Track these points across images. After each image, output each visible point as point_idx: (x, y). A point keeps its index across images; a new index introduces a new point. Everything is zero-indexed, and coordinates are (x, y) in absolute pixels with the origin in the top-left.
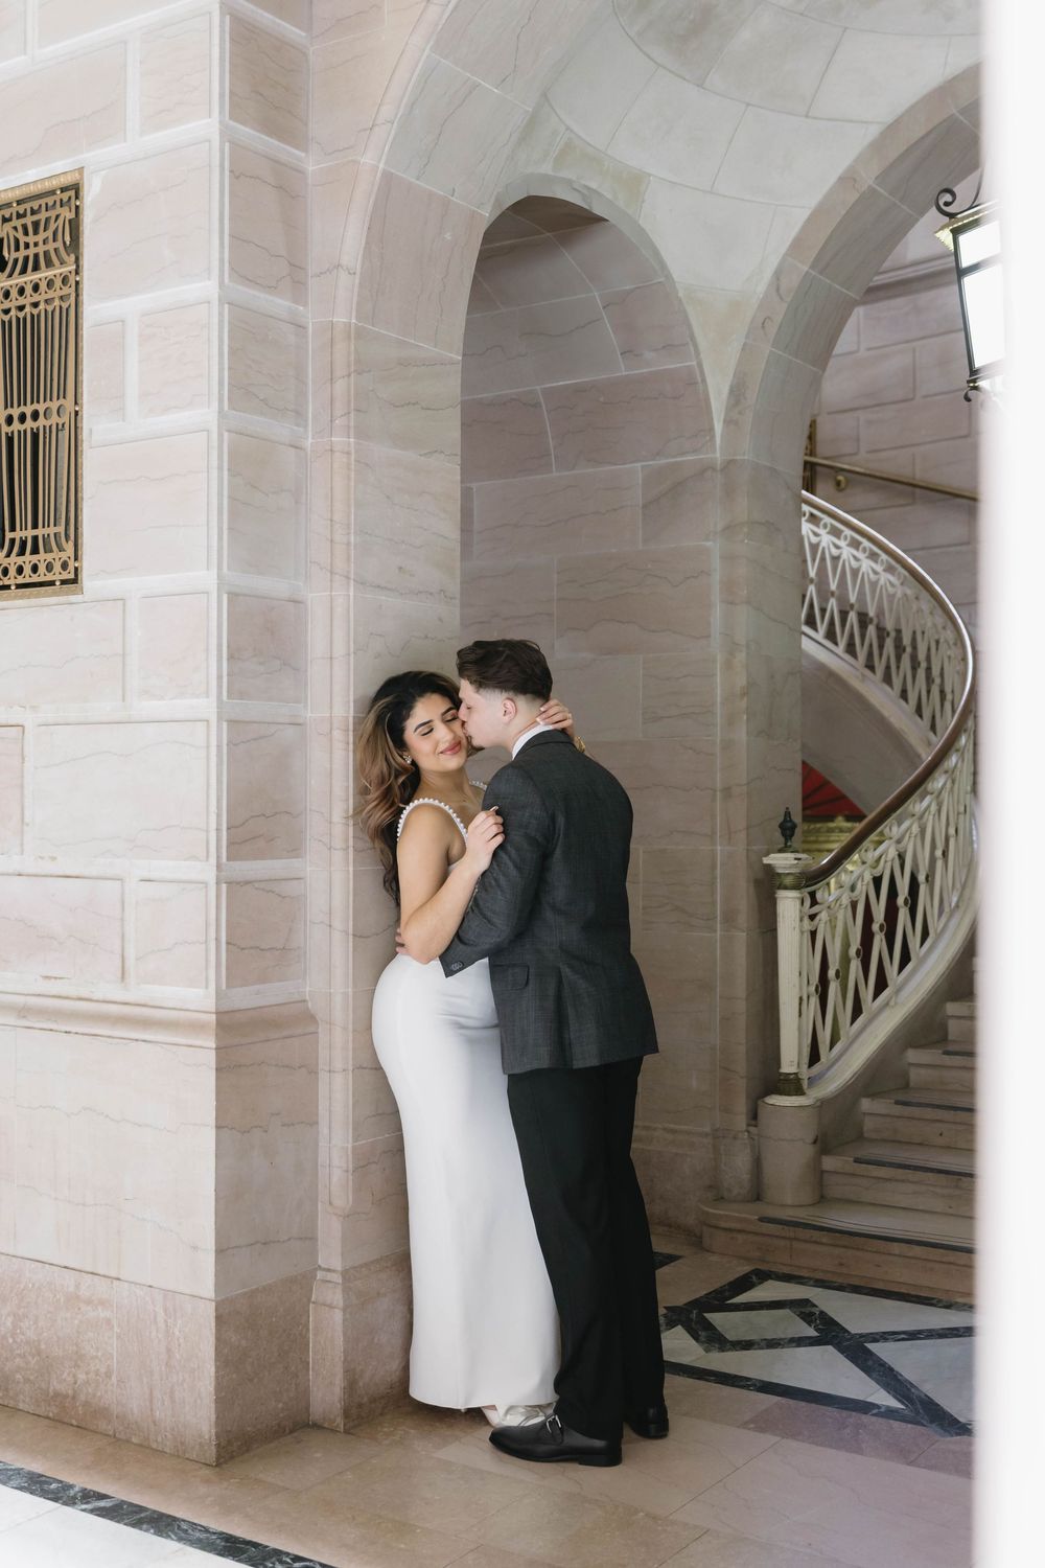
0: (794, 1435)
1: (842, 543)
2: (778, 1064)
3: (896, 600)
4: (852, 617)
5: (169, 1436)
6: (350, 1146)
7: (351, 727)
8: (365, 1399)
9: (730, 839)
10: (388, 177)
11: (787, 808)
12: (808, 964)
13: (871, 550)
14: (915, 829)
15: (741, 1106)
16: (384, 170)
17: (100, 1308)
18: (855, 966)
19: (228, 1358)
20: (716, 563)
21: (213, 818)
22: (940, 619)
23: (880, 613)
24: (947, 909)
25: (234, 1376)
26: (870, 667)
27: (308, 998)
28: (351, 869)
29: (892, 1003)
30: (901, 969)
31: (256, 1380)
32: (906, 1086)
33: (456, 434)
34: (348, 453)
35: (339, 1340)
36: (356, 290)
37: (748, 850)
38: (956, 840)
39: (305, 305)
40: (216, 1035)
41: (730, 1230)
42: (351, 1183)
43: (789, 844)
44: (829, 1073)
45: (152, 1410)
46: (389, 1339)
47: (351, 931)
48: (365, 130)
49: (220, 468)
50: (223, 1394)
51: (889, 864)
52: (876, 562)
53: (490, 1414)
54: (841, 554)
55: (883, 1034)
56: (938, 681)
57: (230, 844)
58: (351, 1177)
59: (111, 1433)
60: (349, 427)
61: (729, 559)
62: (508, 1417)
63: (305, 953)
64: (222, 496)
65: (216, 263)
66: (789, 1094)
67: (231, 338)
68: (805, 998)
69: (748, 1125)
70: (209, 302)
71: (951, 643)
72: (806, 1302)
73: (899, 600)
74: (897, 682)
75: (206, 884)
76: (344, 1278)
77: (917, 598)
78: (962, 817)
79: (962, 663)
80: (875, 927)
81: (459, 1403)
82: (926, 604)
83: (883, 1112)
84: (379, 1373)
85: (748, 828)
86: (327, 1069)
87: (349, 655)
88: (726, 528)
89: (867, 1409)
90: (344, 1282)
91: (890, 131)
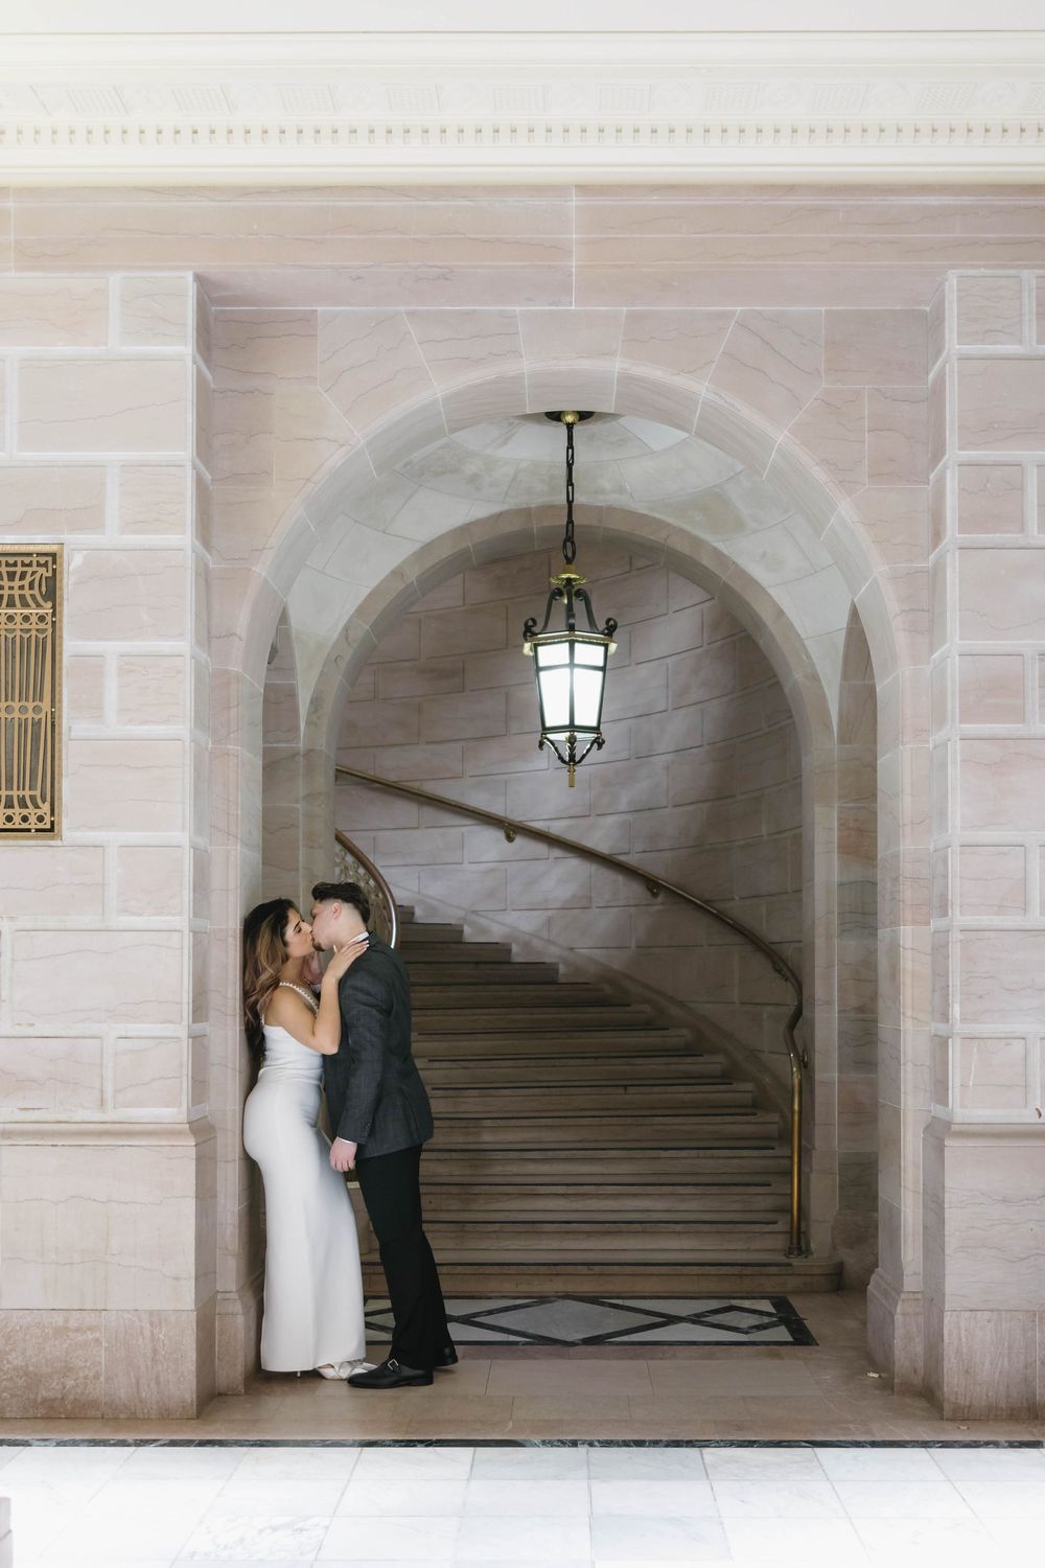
6: (237, 1210)
17: (89, 1333)
19: (199, 1348)
20: (302, 819)
21: (186, 995)
25: (200, 1360)
27: (207, 1114)
31: (205, 1363)
35: (241, 1335)
40: (192, 1137)
42: (237, 1235)
45: (138, 1393)
47: (238, 1069)
57: (193, 1012)
58: (237, 1230)
59: (99, 1416)
60: (238, 739)
61: (309, 816)
63: (209, 1084)
75: (180, 1039)
76: (239, 1296)
86: (224, 1160)
87: (237, 888)
88: (308, 795)
89: (516, 1343)
90: (240, 1298)
91: (428, 548)
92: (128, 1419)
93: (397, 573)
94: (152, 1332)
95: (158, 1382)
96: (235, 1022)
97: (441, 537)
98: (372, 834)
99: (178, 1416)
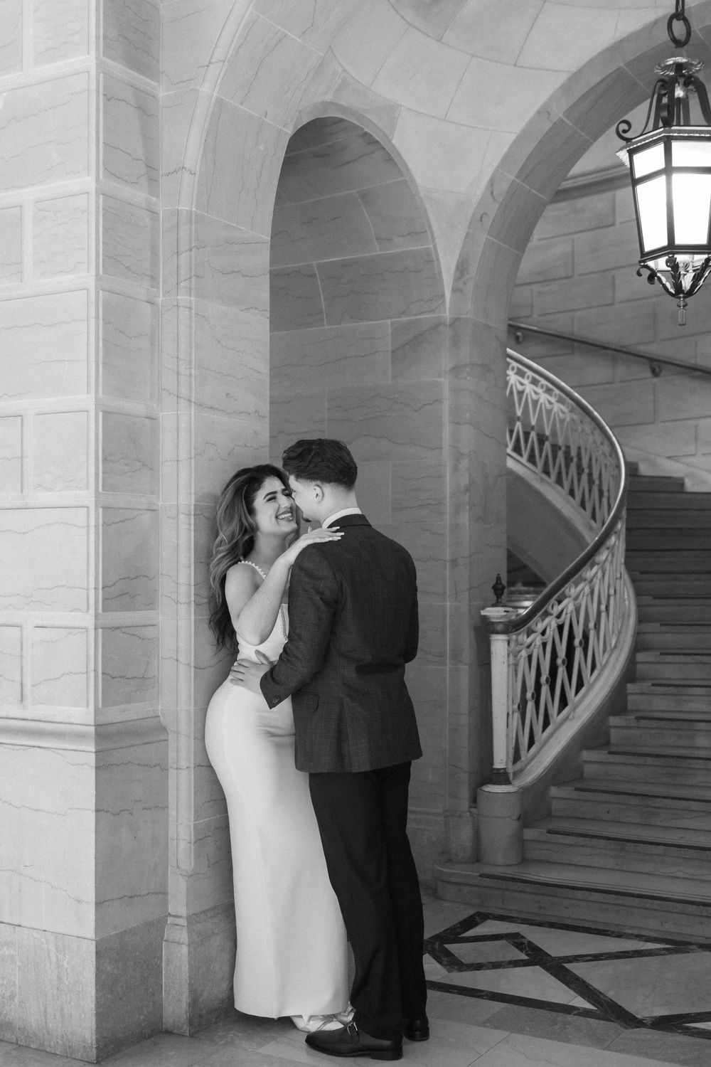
0: (521, 1031)
1: (526, 381)
2: (492, 762)
3: (566, 423)
4: (533, 435)
5: (60, 1042)
6: (192, 824)
7: (193, 513)
8: (204, 1012)
9: (456, 597)
10: (220, 103)
11: (499, 574)
12: (513, 690)
13: (547, 386)
14: (587, 590)
15: (465, 793)
16: (217, 98)
17: (5, 948)
18: (545, 690)
19: (104, 983)
20: (446, 393)
21: (92, 580)
22: (598, 436)
23: (554, 433)
24: (608, 649)
25: (109, 996)
26: (546, 472)
27: (160, 714)
28: (193, 618)
29: (571, 717)
30: (577, 692)
31: (124, 999)
32: (581, 778)
33: (266, 295)
34: (190, 308)
35: (185, 969)
36: (196, 186)
37: (470, 605)
38: (615, 598)
39: (158, 196)
40: (96, 742)
41: (459, 884)
42: (193, 852)
43: (500, 600)
44: (528, 767)
45: (46, 1023)
46: (220, 967)
47: (192, 664)
48: (203, 67)
49: (97, 318)
50: (101, 1010)
51: (569, 615)
52: (551, 395)
53: (297, 1021)
54: (525, 389)
55: (566, 739)
56: (597, 482)
57: (105, 599)
58: (193, 848)
59: (14, 1041)
60: (190, 288)
61: (456, 391)
62: (311, 1022)
63: (158, 681)
64: (98, 338)
65: (93, 164)
66: (501, 784)
67: (104, 220)
68: (511, 713)
69: (470, 807)
70: (88, 193)
71: (607, 454)
72: (517, 935)
73: (568, 423)
74: (566, 484)
75: (86, 629)
76: (188, 922)
77: (581, 422)
78: (618, 581)
79: (616, 469)
80: (559, 661)
81: (274, 1015)
82: (588, 426)
83: (568, 796)
84: (211, 993)
85: (470, 589)
86: (175, 766)
87: (191, 458)
88: (453, 368)
90: (188, 925)
94: (57, 957)
95: (63, 1016)
98: (695, 422)
99: (80, 1057)
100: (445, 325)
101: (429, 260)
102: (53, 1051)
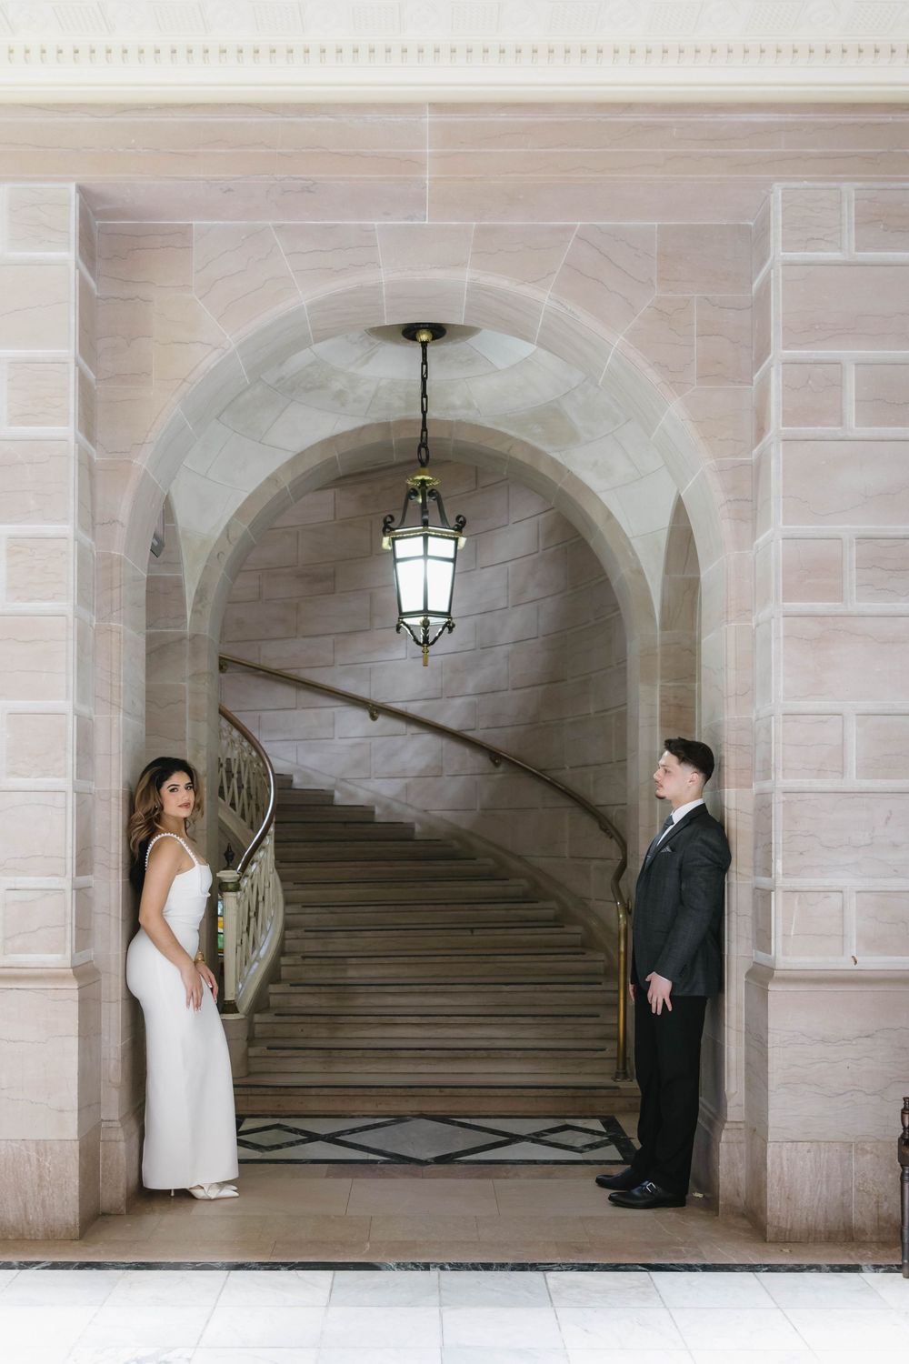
5: (41, 1229)
6: (120, 1045)
7: (121, 796)
19: (82, 1174)
20: (188, 696)
21: (69, 851)
25: (83, 1185)
27: (94, 960)
28: (121, 880)
35: (123, 1160)
40: (75, 981)
42: (120, 1068)
47: (121, 918)
50: (81, 1196)
57: (76, 867)
58: (120, 1064)
60: (120, 617)
61: (196, 693)
63: (93, 932)
75: (64, 891)
76: (121, 1123)
86: (108, 1000)
87: (120, 753)
88: (194, 675)
89: (375, 1162)
90: (122, 1126)
91: (299, 457)
92: (17, 1240)
93: (272, 479)
94: (38, 1160)
95: (44, 1207)
96: (118, 875)
97: (311, 448)
98: (258, 714)
99: (62, 1237)
100: (185, 638)
101: (178, 585)
102: (33, 1238)
